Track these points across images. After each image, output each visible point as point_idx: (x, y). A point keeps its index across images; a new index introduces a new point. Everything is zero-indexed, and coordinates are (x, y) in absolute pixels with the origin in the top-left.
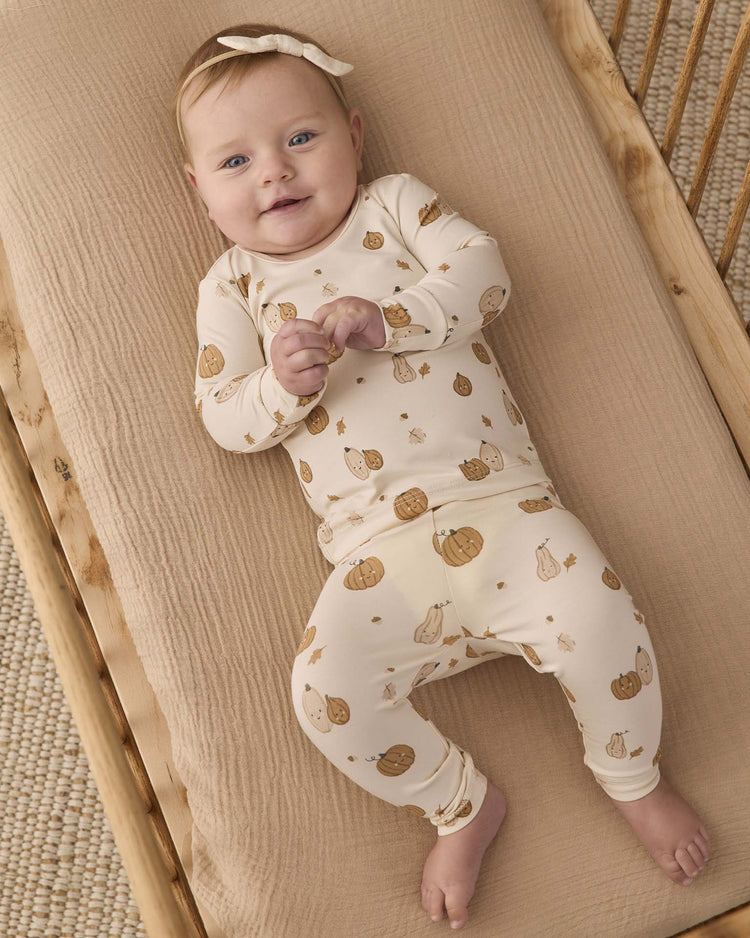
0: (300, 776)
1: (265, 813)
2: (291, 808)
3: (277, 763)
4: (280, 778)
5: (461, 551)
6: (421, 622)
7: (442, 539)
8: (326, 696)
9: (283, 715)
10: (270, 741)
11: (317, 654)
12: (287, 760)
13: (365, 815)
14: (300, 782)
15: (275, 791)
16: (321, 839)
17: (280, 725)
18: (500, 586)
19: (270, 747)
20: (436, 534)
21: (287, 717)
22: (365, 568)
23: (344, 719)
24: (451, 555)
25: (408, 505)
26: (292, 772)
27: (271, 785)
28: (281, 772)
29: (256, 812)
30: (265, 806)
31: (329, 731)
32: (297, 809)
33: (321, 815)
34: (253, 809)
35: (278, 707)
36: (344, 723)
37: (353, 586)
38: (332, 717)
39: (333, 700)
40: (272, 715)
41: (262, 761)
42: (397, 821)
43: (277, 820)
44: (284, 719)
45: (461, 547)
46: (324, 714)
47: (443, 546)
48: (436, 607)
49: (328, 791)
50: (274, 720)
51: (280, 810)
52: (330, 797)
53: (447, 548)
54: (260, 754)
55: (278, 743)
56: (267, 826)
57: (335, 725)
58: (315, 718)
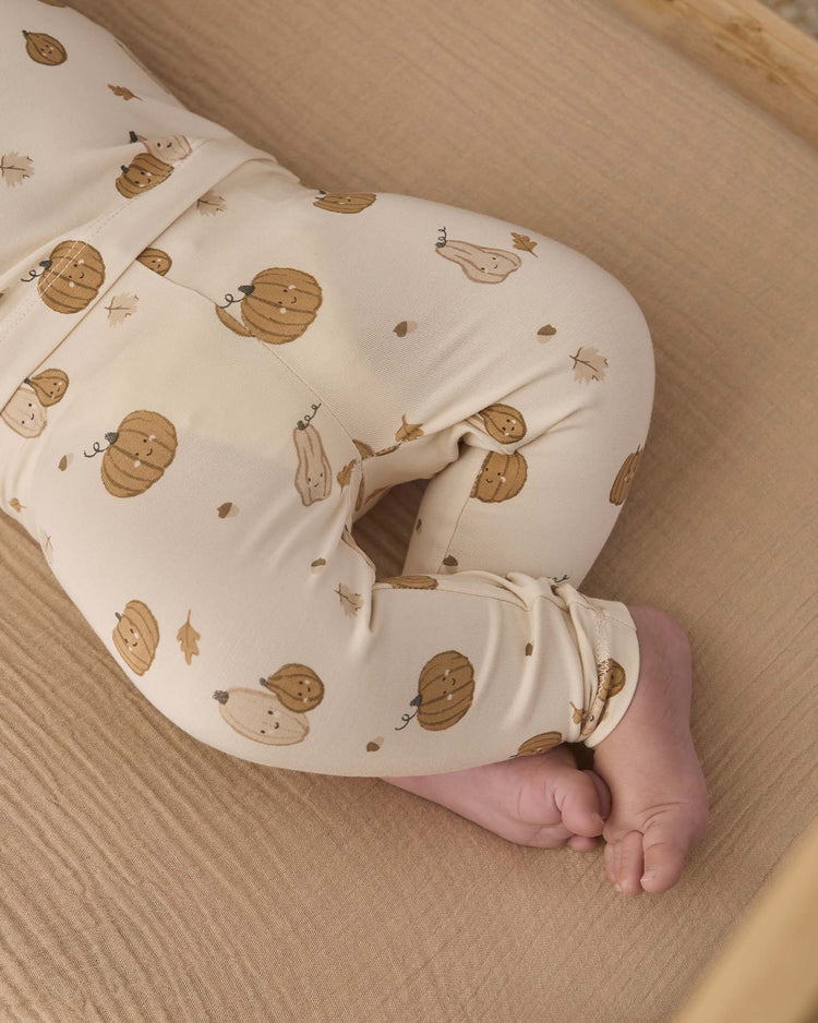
0: (129, 864)
1: (103, 962)
2: (145, 928)
3: (75, 863)
4: (96, 886)
5: (283, 311)
6: (295, 468)
7: (235, 311)
8: (263, 682)
9: (39, 779)
10: (41, 835)
11: (188, 638)
12: (90, 850)
13: (281, 866)
14: (135, 873)
15: (101, 914)
16: (229, 951)
17: (43, 799)
18: (402, 329)
19: (47, 844)
20: (219, 309)
21: (47, 778)
22: (129, 442)
23: (315, 692)
24: (272, 327)
25: (67, 279)
26: (110, 865)
27: (87, 907)
28: (92, 878)
29: (86, 968)
30: (95, 949)
31: (307, 730)
32: (157, 925)
33: (205, 911)
34: (77, 966)
35: (23, 772)
36: (320, 698)
37: (137, 485)
38: (297, 705)
39: (277, 677)
40: (20, 790)
41: (46, 876)
42: (339, 846)
43: (132, 959)
44: (45, 786)
45: (279, 305)
46: (280, 713)
47: (246, 318)
48: (302, 426)
49: (195, 863)
50: (29, 799)
51: (127, 942)
52: (202, 871)
53: (255, 318)
54: (37, 865)
55: (56, 828)
56: (118, 981)
57: (308, 713)
58: (271, 731)
